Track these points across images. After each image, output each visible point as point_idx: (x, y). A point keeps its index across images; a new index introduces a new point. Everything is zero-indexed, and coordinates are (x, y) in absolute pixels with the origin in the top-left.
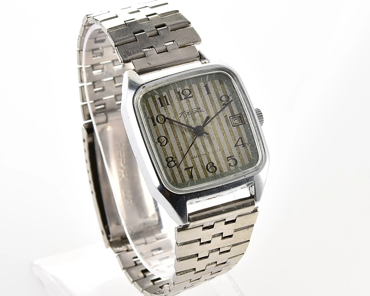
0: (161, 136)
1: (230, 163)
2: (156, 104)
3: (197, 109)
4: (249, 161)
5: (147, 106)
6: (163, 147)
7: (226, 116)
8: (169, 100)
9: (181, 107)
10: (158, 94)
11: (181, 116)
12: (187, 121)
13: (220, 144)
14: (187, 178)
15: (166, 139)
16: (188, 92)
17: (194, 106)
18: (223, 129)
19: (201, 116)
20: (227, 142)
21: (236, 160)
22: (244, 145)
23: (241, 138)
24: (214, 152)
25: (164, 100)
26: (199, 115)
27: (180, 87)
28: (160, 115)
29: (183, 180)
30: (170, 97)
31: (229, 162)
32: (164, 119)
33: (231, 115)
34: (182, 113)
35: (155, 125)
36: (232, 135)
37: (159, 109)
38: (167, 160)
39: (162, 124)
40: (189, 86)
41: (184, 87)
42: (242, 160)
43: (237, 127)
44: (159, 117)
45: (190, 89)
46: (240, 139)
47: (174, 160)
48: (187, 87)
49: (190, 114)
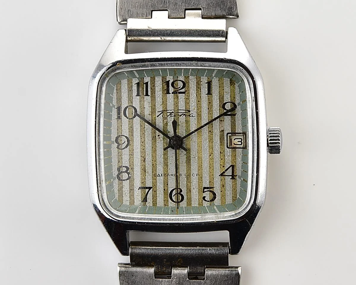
0: (122, 135)
1: (205, 197)
2: (130, 90)
3: (184, 111)
4: (233, 200)
5: (117, 89)
6: (120, 150)
7: (223, 131)
8: (151, 89)
9: (164, 103)
10: (138, 76)
11: (159, 115)
12: (165, 124)
13: (200, 167)
14: (138, 200)
15: (128, 141)
16: (180, 84)
17: (182, 106)
18: (211, 148)
19: (187, 122)
20: (211, 167)
21: (214, 194)
22: (233, 177)
23: (233, 166)
24: (188, 176)
25: (144, 88)
26: (186, 121)
27: (172, 76)
28: (130, 107)
29: (132, 202)
30: (153, 85)
31: (204, 195)
32: (134, 113)
33: (230, 132)
34: (163, 112)
35: (119, 118)
36: (222, 159)
37: (132, 98)
38: (119, 169)
39: (129, 119)
40: (185, 77)
41: (178, 77)
42: (223, 196)
43: (233, 149)
44: (129, 109)
45: (186, 81)
46: (231, 167)
47: (128, 172)
48: (182, 78)
49: (173, 115)
